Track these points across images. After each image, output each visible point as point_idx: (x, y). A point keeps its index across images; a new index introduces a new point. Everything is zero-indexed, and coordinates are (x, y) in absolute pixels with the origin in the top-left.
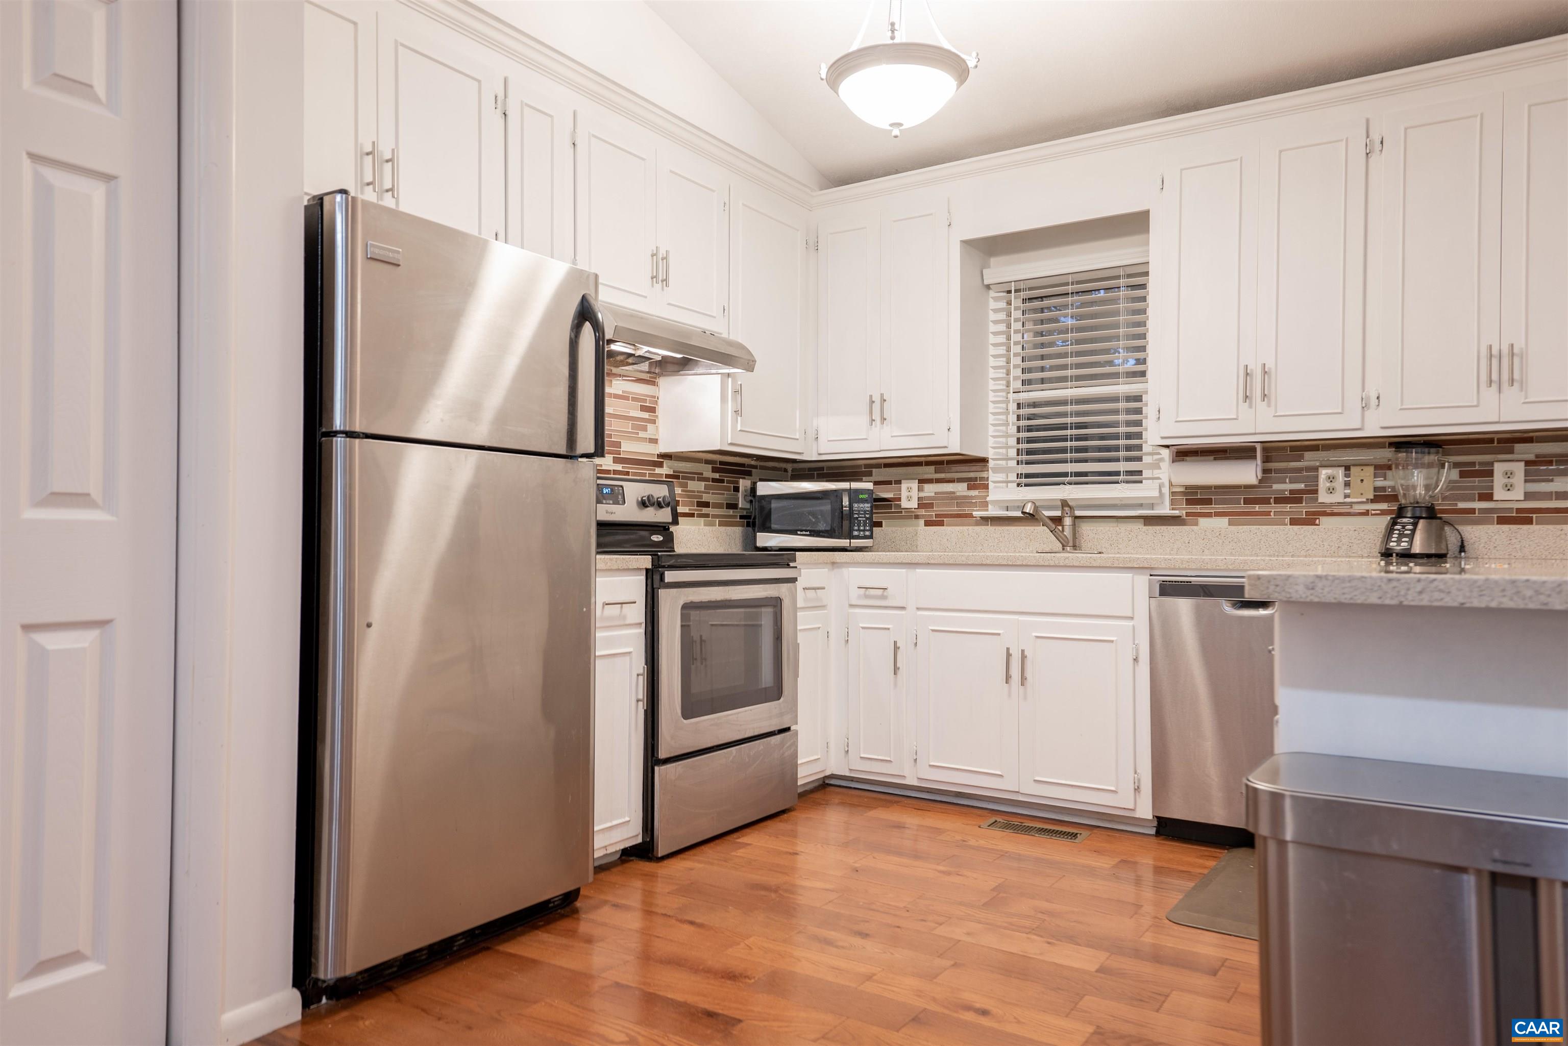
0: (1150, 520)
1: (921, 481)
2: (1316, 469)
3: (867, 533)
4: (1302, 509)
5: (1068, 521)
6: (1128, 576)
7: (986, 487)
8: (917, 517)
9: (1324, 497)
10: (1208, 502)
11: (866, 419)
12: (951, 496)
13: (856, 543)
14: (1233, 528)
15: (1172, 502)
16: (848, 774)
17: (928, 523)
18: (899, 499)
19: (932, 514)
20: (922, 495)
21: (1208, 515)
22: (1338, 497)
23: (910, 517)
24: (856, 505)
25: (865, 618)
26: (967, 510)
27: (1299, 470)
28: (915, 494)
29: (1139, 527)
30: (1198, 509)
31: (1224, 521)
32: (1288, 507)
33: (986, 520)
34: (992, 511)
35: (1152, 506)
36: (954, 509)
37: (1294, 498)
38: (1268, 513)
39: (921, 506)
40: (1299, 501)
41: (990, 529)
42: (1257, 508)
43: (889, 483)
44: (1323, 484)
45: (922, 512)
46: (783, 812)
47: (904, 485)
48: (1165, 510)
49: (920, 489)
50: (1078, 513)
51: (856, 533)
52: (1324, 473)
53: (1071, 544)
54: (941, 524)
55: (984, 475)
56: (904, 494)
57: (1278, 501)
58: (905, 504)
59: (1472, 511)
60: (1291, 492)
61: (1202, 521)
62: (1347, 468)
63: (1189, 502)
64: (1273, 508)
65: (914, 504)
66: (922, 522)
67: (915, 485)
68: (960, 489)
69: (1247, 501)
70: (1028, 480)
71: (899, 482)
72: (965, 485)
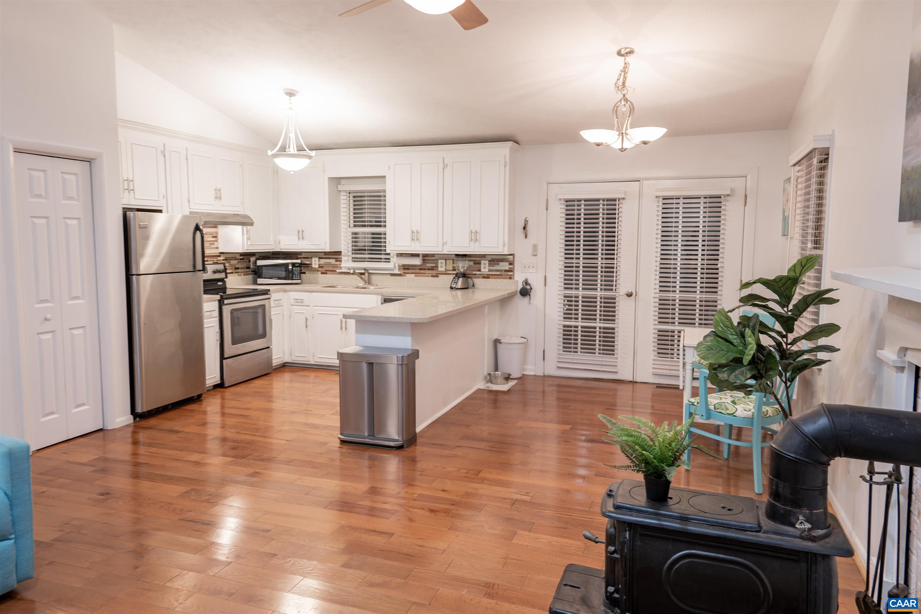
0: (392, 275)
1: (319, 258)
2: (437, 260)
3: (299, 278)
4: (434, 272)
5: (366, 275)
6: (375, 296)
7: (341, 261)
8: (318, 271)
9: (440, 269)
10: (409, 269)
11: (297, 238)
12: (330, 264)
13: (294, 281)
14: (416, 278)
15: (399, 269)
16: (291, 361)
17: (322, 273)
18: (311, 264)
19: (323, 270)
20: (320, 263)
21: (409, 273)
22: (443, 269)
23: (315, 271)
24: (294, 268)
25: (296, 309)
26: (335, 269)
27: (434, 260)
28: (317, 262)
29: (389, 277)
30: (406, 271)
31: (414, 275)
32: (430, 272)
33: (341, 273)
34: (343, 270)
35: (393, 270)
36: (331, 269)
37: (432, 269)
38: (425, 273)
39: (320, 267)
40: (433, 270)
41: (343, 276)
42: (422, 271)
43: (308, 258)
44: (439, 265)
45: (320, 269)
46: (268, 374)
47: (313, 259)
48: (397, 272)
49: (319, 261)
50: (370, 272)
51: (294, 278)
52: (440, 261)
53: (367, 282)
54: (326, 273)
55: (340, 257)
56: (313, 262)
57: (428, 269)
58: (314, 266)
59: (476, 274)
60: (432, 267)
61: (407, 275)
62: (446, 260)
63: (404, 269)
64: (427, 272)
65: (317, 266)
66: (320, 272)
67: (317, 259)
68: (333, 261)
69: (420, 269)
70: (355, 260)
71: (311, 258)
72: (334, 260)
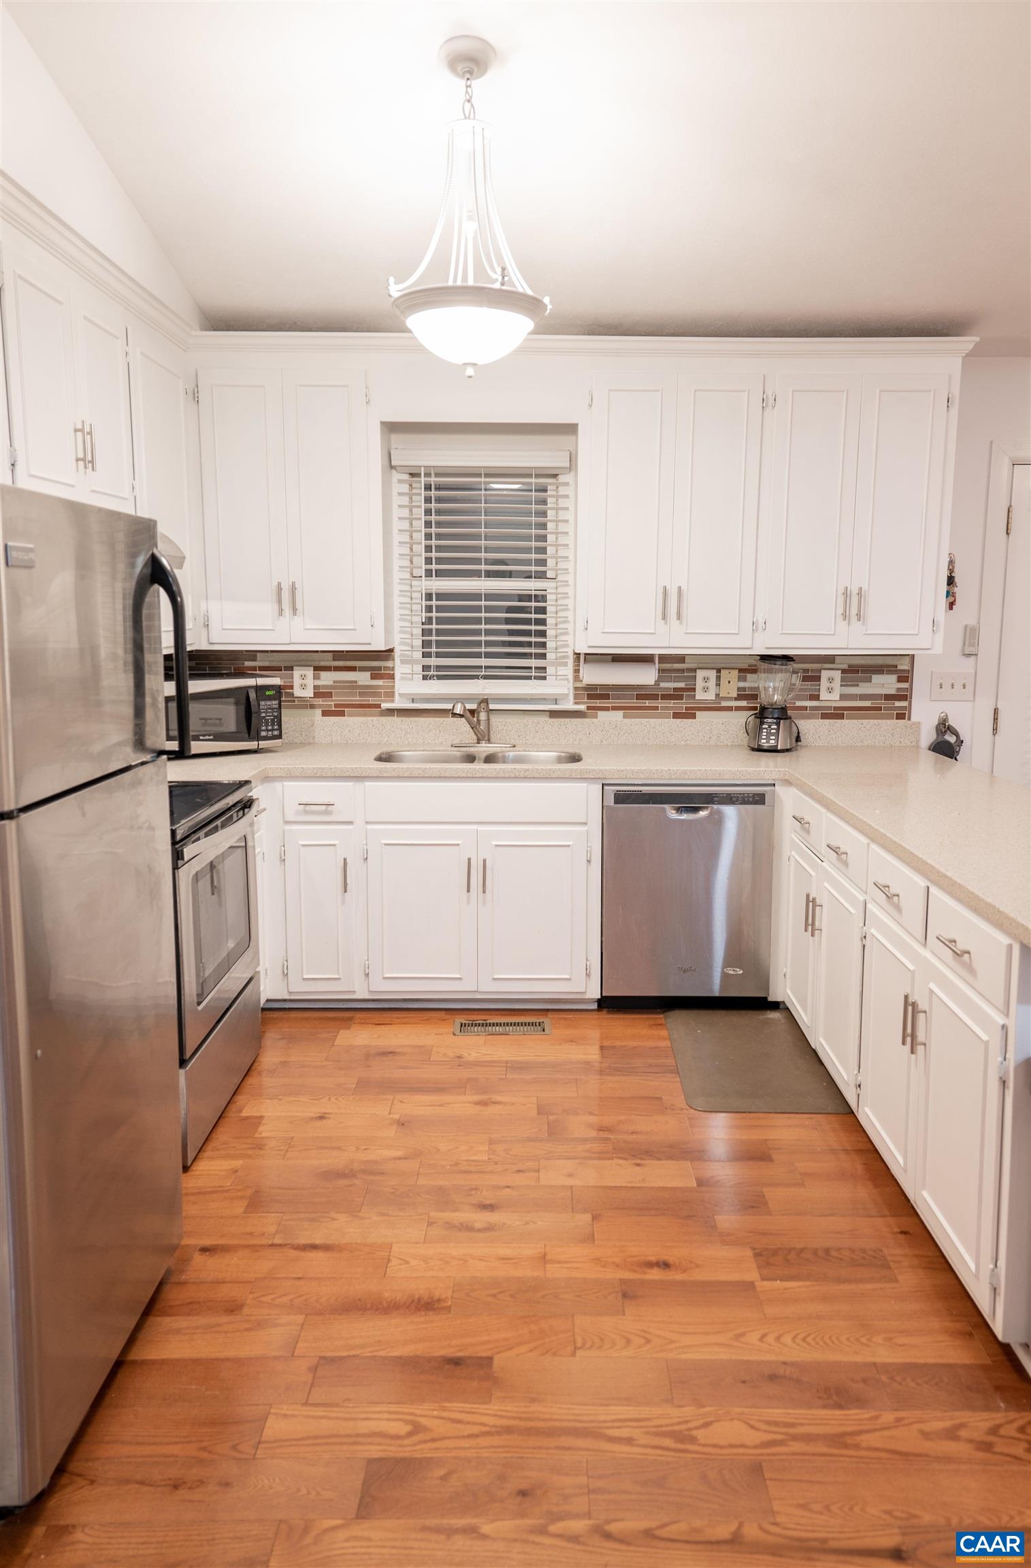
0: (554, 714)
1: (316, 669)
2: (695, 670)
3: (276, 733)
4: (682, 705)
5: (483, 716)
6: (583, 786)
7: (392, 677)
8: (312, 707)
9: (700, 695)
10: (607, 697)
12: (353, 685)
13: (263, 744)
14: (627, 721)
15: (576, 696)
16: (287, 997)
17: (325, 713)
18: (292, 687)
19: (330, 703)
20: (318, 683)
21: (607, 709)
22: (710, 696)
23: (305, 707)
24: (262, 703)
25: (304, 834)
26: (372, 700)
27: (683, 671)
28: (310, 682)
29: (545, 719)
30: (598, 703)
31: (621, 713)
32: (671, 703)
33: (390, 712)
34: (398, 704)
35: (556, 701)
36: (357, 699)
37: (676, 695)
38: (657, 708)
39: (317, 694)
40: (680, 697)
41: (396, 720)
42: (647, 703)
43: (279, 669)
44: (699, 684)
45: (319, 701)
46: (254, 1061)
47: (297, 673)
48: (570, 705)
49: (316, 677)
50: (492, 706)
51: (263, 734)
52: (700, 674)
53: (486, 738)
54: (342, 714)
55: (389, 664)
56: (297, 682)
57: (664, 697)
58: (298, 692)
59: (805, 708)
60: (675, 689)
61: (600, 713)
62: (719, 671)
63: (590, 697)
64: (660, 703)
65: (309, 693)
66: (318, 712)
67: (310, 672)
68: (363, 678)
69: (639, 697)
70: (432, 673)
71: (291, 668)
72: (368, 674)
